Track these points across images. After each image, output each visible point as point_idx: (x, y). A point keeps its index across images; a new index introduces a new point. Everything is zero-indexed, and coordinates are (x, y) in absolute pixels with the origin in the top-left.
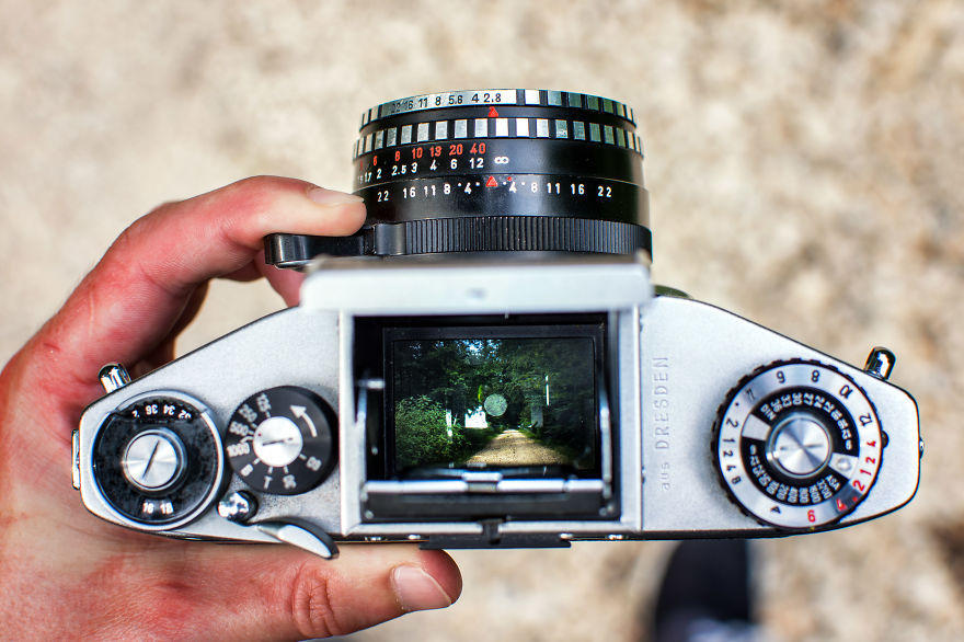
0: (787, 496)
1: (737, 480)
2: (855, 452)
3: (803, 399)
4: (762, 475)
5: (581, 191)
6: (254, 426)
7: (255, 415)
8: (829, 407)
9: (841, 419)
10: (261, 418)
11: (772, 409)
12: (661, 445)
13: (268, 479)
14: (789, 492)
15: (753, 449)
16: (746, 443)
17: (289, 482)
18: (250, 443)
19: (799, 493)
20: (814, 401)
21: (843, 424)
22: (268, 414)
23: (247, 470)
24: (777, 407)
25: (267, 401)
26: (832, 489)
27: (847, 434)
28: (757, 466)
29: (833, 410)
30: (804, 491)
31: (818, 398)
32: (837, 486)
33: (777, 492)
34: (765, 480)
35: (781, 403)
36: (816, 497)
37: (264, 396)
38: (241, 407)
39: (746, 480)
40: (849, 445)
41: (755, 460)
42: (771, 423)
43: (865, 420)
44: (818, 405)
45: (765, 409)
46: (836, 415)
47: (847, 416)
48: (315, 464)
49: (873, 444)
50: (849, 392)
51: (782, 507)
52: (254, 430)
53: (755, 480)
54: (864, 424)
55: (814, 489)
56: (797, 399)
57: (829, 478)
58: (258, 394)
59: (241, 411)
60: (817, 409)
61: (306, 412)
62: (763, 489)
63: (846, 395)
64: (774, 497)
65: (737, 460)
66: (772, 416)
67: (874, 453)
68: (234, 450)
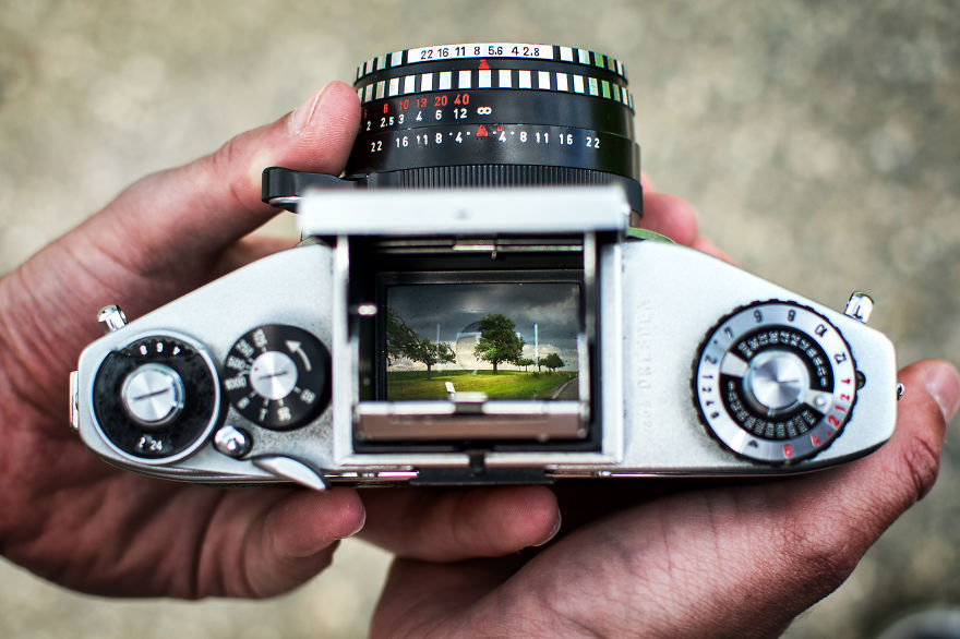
0: (764, 431)
1: (716, 415)
2: (830, 388)
3: (779, 337)
4: (739, 411)
5: (570, 141)
6: (251, 360)
7: (251, 350)
8: (805, 345)
9: (816, 356)
10: (257, 353)
11: (749, 346)
12: (643, 384)
13: (264, 412)
14: (766, 426)
15: (732, 386)
16: (725, 380)
17: (284, 414)
18: (247, 377)
19: (775, 428)
20: (791, 339)
21: (818, 362)
22: (264, 349)
23: (244, 403)
24: (755, 344)
25: (263, 336)
26: (808, 424)
27: (822, 371)
28: (735, 401)
29: (808, 348)
30: (781, 426)
31: (794, 336)
32: (812, 421)
33: (754, 427)
34: (743, 415)
35: (758, 341)
36: (793, 432)
37: (260, 332)
38: (238, 342)
39: (724, 415)
40: (824, 382)
41: (733, 396)
42: (748, 360)
43: (840, 358)
44: (794, 343)
45: (743, 346)
46: (812, 353)
47: (822, 353)
48: (308, 397)
49: (848, 381)
50: (825, 330)
51: (760, 442)
52: (250, 364)
53: (733, 415)
54: (839, 362)
55: (790, 424)
56: (774, 337)
57: (805, 414)
58: (255, 330)
59: (238, 346)
60: (793, 347)
61: (301, 347)
62: (741, 424)
63: (822, 334)
64: (751, 432)
65: (715, 395)
66: (749, 354)
67: (849, 390)
68: (231, 384)
